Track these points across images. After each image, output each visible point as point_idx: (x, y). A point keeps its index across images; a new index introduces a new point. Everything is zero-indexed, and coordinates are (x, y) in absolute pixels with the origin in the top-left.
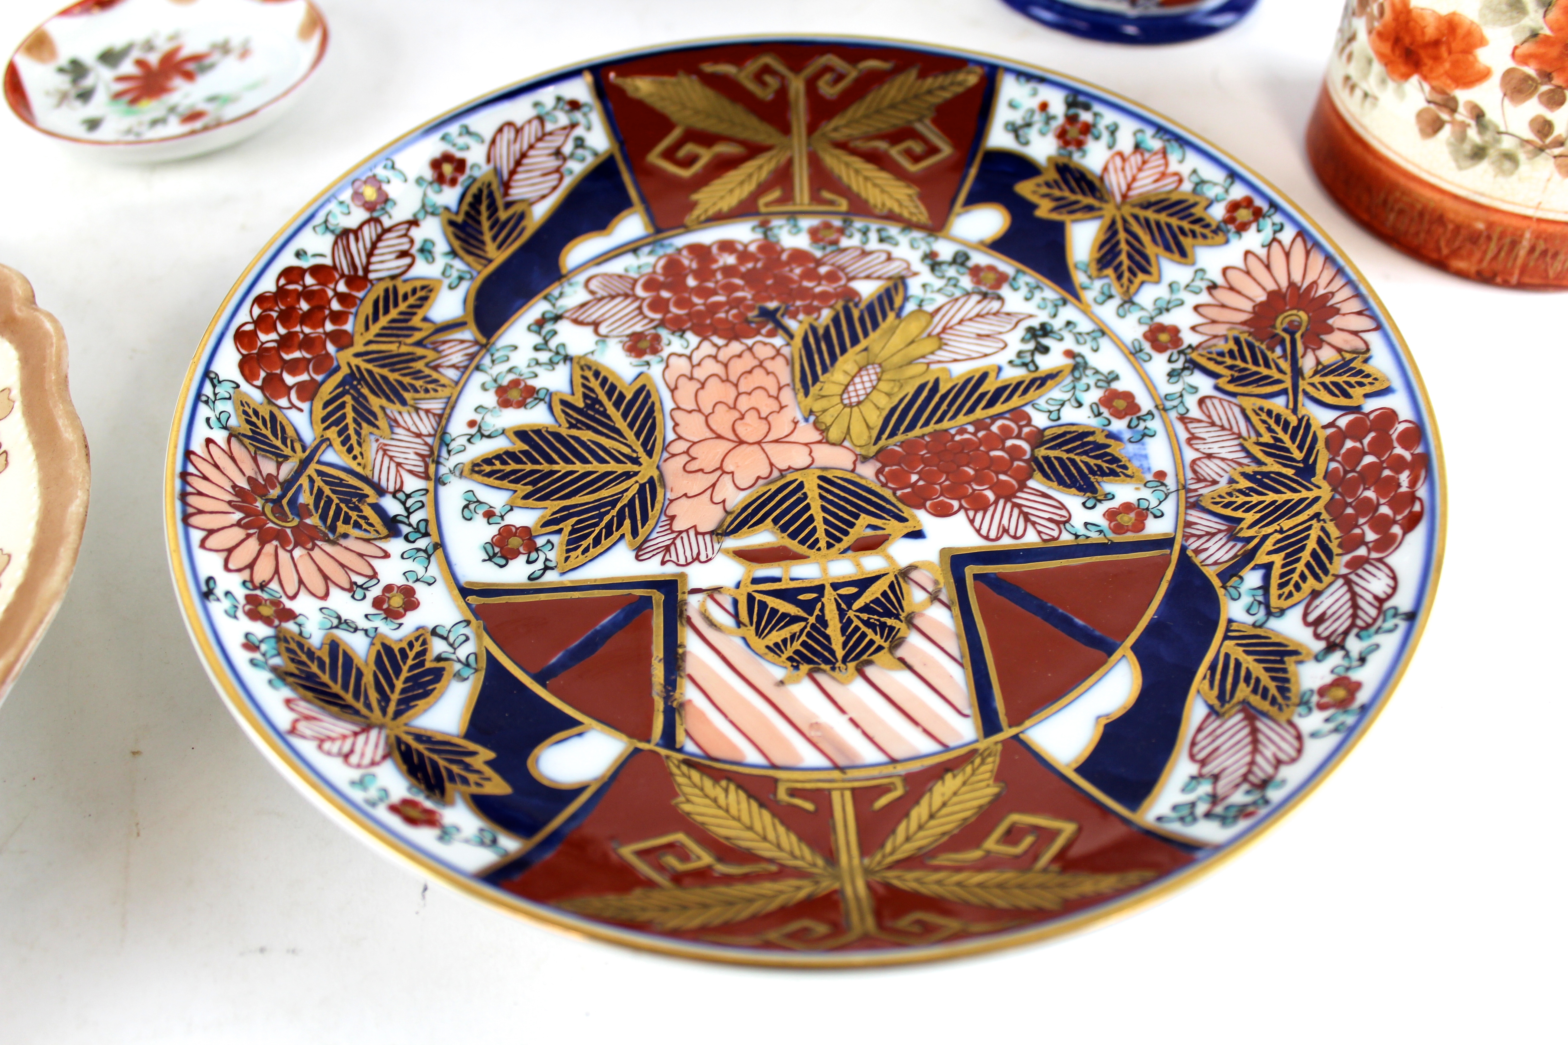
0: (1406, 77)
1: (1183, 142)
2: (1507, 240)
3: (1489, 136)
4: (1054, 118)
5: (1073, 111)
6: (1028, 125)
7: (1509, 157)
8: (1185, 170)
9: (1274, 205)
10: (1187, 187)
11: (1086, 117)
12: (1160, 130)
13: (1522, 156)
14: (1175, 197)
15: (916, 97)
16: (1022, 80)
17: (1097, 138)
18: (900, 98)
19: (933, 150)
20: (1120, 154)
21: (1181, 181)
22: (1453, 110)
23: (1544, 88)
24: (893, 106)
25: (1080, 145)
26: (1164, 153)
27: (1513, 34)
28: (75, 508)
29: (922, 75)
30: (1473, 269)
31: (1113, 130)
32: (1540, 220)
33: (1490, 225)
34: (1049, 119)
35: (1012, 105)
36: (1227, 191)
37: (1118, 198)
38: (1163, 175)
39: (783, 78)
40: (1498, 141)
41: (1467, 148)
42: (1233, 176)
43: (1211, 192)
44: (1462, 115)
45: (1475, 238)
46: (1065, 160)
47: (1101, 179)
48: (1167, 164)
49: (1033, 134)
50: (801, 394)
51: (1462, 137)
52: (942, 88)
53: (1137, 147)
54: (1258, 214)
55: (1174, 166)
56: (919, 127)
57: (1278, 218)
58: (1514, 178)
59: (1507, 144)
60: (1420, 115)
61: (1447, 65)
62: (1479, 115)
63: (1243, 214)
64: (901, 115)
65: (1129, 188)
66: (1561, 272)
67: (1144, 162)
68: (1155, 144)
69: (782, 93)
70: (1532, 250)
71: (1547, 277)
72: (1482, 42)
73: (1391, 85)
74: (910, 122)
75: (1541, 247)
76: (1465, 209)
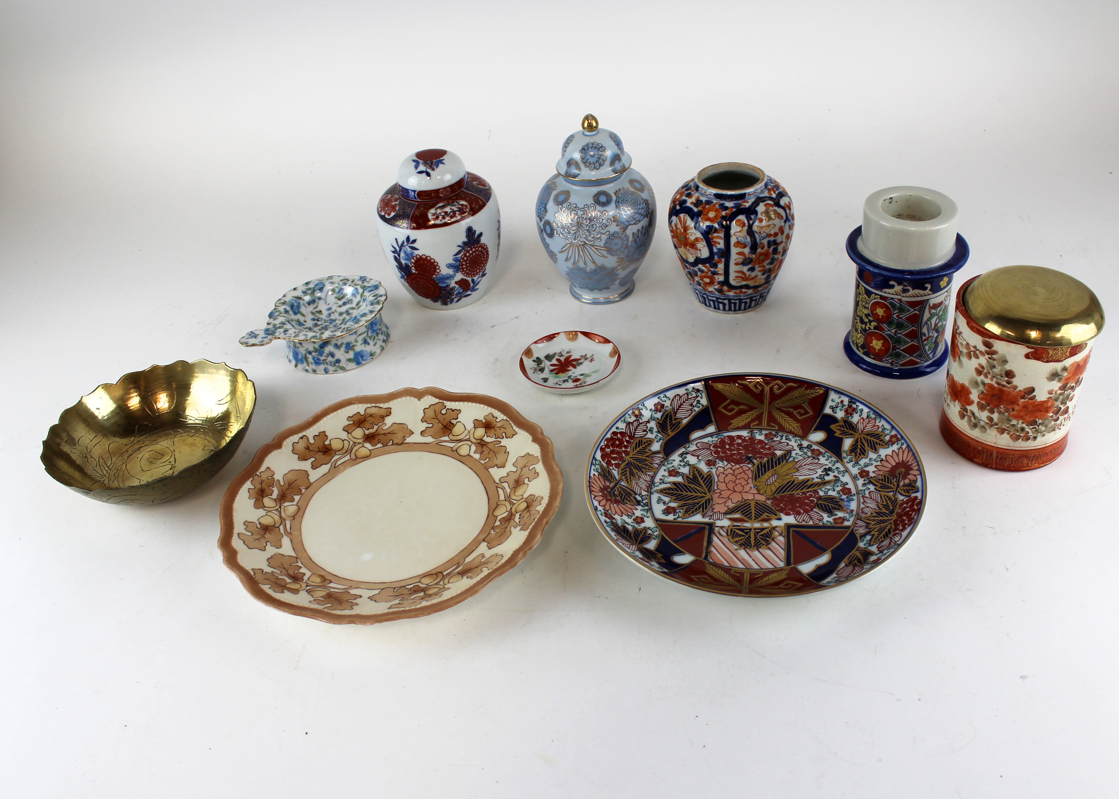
0: (955, 401)
1: (881, 416)
2: (989, 453)
3: (977, 421)
4: (845, 405)
5: (850, 404)
6: (837, 407)
7: (983, 427)
8: (880, 425)
9: (902, 437)
10: (880, 430)
11: (854, 406)
12: (875, 412)
13: (987, 428)
14: (876, 433)
15: (804, 396)
16: (836, 393)
17: (857, 413)
18: (799, 396)
19: (807, 413)
20: (863, 418)
21: (879, 428)
22: (967, 412)
23: (988, 408)
24: (796, 398)
25: (851, 414)
26: (875, 419)
27: (978, 391)
28: (561, 487)
29: (806, 389)
30: (981, 462)
31: (861, 411)
32: (997, 448)
33: (983, 448)
34: (843, 406)
35: (832, 401)
36: (891, 432)
37: (860, 432)
38: (874, 426)
39: (763, 386)
40: (980, 422)
41: (972, 423)
42: (893, 428)
43: (887, 432)
44: (969, 414)
45: (979, 452)
46: (846, 419)
47: (856, 425)
48: (875, 423)
49: (838, 410)
50: (754, 481)
51: (970, 420)
52: (812, 394)
53: (868, 417)
54: (898, 440)
55: (877, 424)
56: (803, 405)
57: (903, 441)
58: (986, 434)
59: (982, 423)
60: (959, 412)
61: (964, 398)
62: (973, 414)
63: (894, 439)
64: (798, 401)
65: (864, 429)
66: (1008, 465)
67: (869, 421)
68: (873, 416)
69: (762, 391)
70: (997, 457)
71: (1004, 466)
72: (971, 393)
73: (952, 402)
74: (801, 403)
75: (1000, 456)
76: (975, 443)
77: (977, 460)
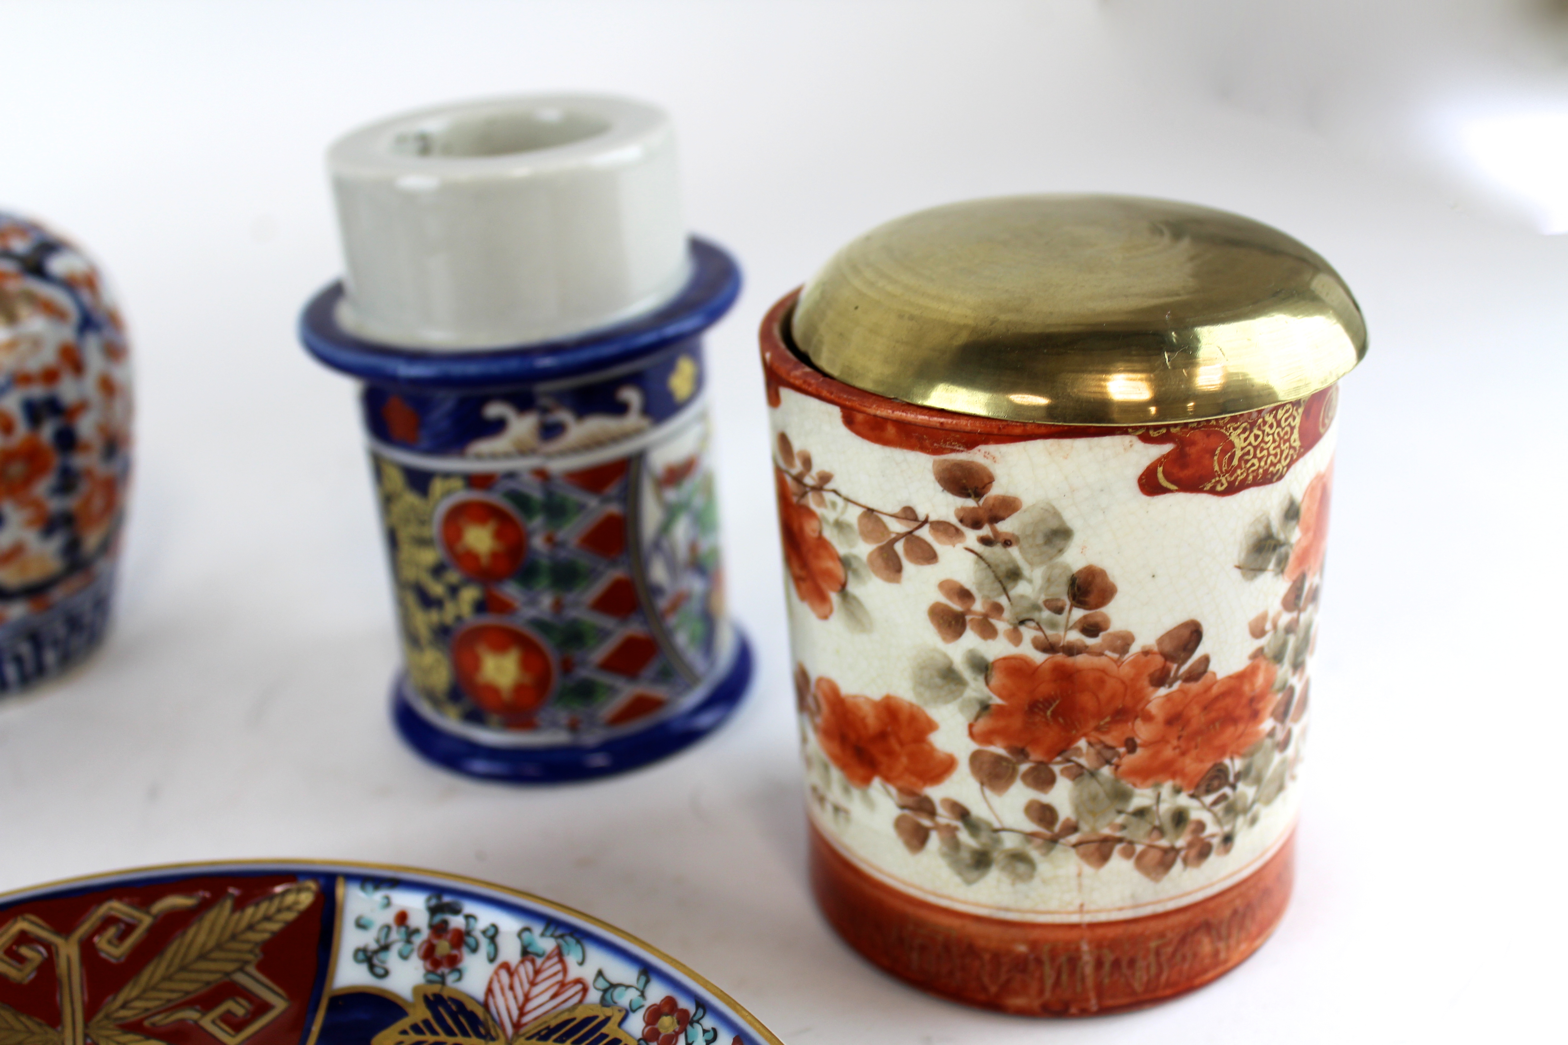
0: (866, 781)
1: (581, 936)
2: (1063, 959)
3: (985, 837)
4: (417, 931)
5: (438, 918)
6: (385, 948)
7: (1018, 857)
8: (588, 973)
9: (702, 1005)
10: (594, 996)
11: (457, 922)
12: (550, 922)
13: (1034, 854)
14: (580, 1014)
15: (234, 937)
16: (369, 887)
17: (474, 950)
18: (211, 944)
19: (263, 1007)
20: (506, 966)
21: (585, 990)
22: (932, 813)
23: (1024, 767)
24: (203, 956)
25: (453, 962)
26: (560, 954)
27: (962, 709)
29: (240, 905)
30: (1036, 1004)
31: (493, 933)
32: (1092, 926)
33: (1034, 945)
34: (411, 933)
35: (361, 925)
36: (643, 995)
37: (509, 1030)
38: (563, 985)
39: (48, 946)
40: (998, 841)
41: (965, 855)
42: (647, 971)
43: (625, 998)
44: (944, 817)
45: (1021, 964)
46: (436, 988)
47: (486, 1006)
48: (565, 970)
49: (392, 960)
51: (954, 845)
52: (267, 918)
53: (526, 953)
54: (685, 1021)
55: (575, 972)
56: (241, 978)
57: (708, 1022)
58: (1036, 882)
59: (1010, 842)
60: (899, 824)
61: (904, 760)
62: (962, 813)
63: (667, 1024)
64: (212, 966)
65: (522, 1013)
66: (1149, 982)
67: (537, 972)
68: (547, 944)
69: (48, 967)
70: (1099, 964)
71: (1133, 993)
72: (931, 726)
73: (856, 793)
74: (227, 974)
75: (1109, 957)
76: (995, 932)
77: (1019, 1001)
